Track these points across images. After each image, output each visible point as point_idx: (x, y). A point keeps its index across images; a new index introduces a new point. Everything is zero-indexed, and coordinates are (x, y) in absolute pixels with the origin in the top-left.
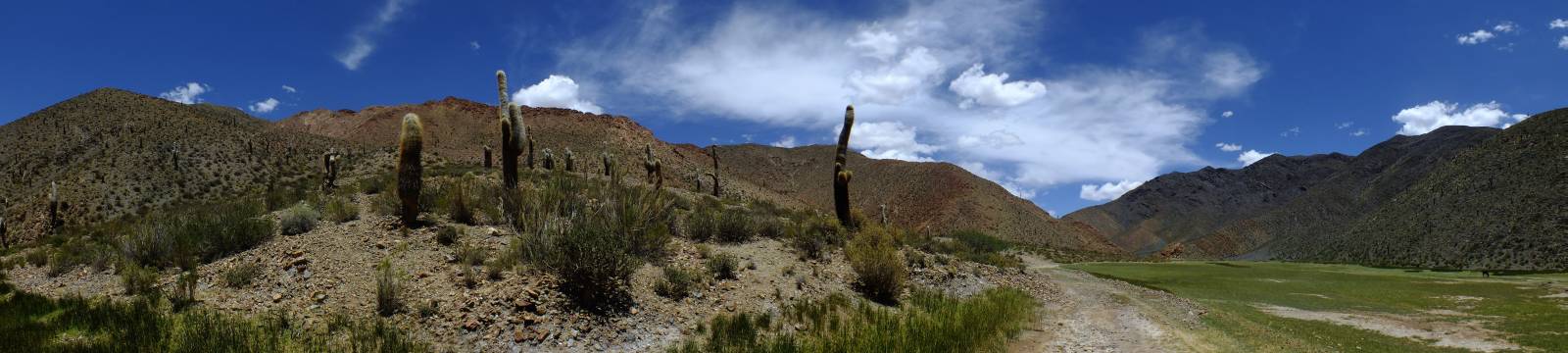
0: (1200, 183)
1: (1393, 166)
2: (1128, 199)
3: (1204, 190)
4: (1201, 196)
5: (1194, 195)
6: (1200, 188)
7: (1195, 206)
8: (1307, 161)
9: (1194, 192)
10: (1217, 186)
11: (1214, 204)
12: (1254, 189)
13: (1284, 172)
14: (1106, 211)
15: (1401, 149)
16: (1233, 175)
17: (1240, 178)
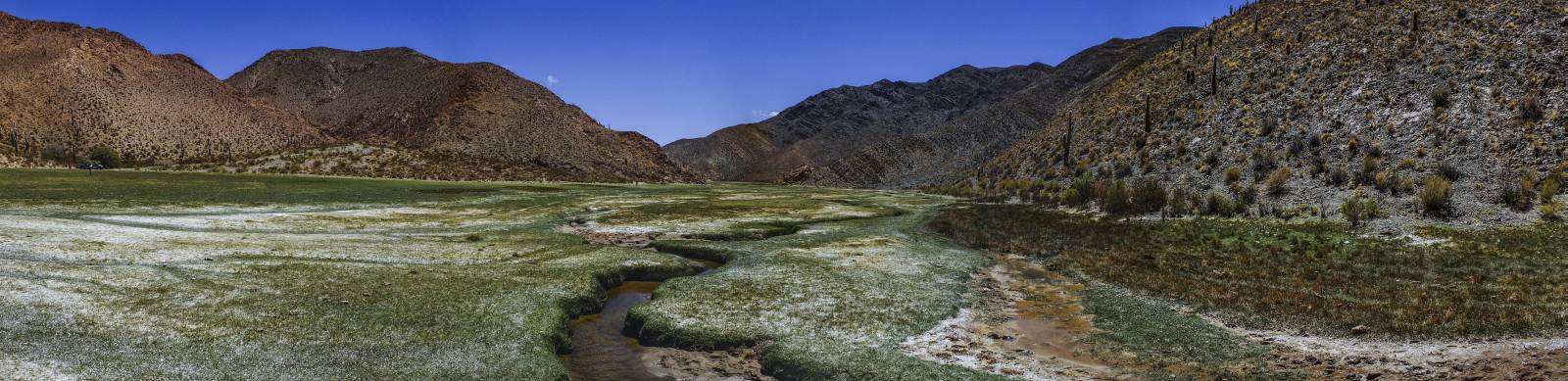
0: (873, 98)
1: (1106, 73)
2: (786, 116)
3: (878, 106)
4: (873, 113)
5: (865, 112)
6: (873, 104)
7: (867, 125)
8: (1003, 72)
9: (865, 109)
10: (894, 102)
11: (887, 122)
12: (937, 106)
13: (975, 86)
14: (759, 131)
15: (1118, 54)
16: (913, 89)
17: (921, 92)
